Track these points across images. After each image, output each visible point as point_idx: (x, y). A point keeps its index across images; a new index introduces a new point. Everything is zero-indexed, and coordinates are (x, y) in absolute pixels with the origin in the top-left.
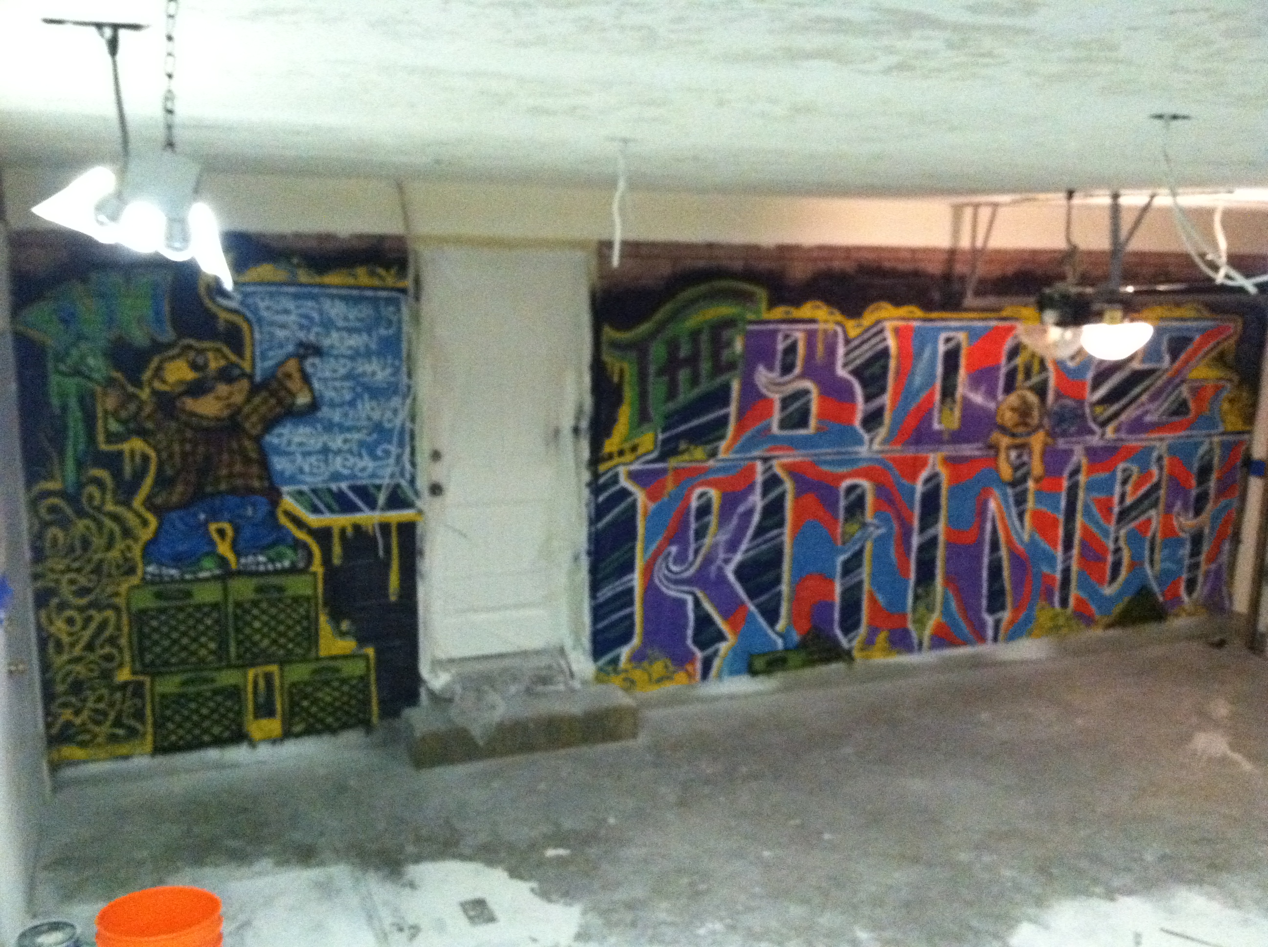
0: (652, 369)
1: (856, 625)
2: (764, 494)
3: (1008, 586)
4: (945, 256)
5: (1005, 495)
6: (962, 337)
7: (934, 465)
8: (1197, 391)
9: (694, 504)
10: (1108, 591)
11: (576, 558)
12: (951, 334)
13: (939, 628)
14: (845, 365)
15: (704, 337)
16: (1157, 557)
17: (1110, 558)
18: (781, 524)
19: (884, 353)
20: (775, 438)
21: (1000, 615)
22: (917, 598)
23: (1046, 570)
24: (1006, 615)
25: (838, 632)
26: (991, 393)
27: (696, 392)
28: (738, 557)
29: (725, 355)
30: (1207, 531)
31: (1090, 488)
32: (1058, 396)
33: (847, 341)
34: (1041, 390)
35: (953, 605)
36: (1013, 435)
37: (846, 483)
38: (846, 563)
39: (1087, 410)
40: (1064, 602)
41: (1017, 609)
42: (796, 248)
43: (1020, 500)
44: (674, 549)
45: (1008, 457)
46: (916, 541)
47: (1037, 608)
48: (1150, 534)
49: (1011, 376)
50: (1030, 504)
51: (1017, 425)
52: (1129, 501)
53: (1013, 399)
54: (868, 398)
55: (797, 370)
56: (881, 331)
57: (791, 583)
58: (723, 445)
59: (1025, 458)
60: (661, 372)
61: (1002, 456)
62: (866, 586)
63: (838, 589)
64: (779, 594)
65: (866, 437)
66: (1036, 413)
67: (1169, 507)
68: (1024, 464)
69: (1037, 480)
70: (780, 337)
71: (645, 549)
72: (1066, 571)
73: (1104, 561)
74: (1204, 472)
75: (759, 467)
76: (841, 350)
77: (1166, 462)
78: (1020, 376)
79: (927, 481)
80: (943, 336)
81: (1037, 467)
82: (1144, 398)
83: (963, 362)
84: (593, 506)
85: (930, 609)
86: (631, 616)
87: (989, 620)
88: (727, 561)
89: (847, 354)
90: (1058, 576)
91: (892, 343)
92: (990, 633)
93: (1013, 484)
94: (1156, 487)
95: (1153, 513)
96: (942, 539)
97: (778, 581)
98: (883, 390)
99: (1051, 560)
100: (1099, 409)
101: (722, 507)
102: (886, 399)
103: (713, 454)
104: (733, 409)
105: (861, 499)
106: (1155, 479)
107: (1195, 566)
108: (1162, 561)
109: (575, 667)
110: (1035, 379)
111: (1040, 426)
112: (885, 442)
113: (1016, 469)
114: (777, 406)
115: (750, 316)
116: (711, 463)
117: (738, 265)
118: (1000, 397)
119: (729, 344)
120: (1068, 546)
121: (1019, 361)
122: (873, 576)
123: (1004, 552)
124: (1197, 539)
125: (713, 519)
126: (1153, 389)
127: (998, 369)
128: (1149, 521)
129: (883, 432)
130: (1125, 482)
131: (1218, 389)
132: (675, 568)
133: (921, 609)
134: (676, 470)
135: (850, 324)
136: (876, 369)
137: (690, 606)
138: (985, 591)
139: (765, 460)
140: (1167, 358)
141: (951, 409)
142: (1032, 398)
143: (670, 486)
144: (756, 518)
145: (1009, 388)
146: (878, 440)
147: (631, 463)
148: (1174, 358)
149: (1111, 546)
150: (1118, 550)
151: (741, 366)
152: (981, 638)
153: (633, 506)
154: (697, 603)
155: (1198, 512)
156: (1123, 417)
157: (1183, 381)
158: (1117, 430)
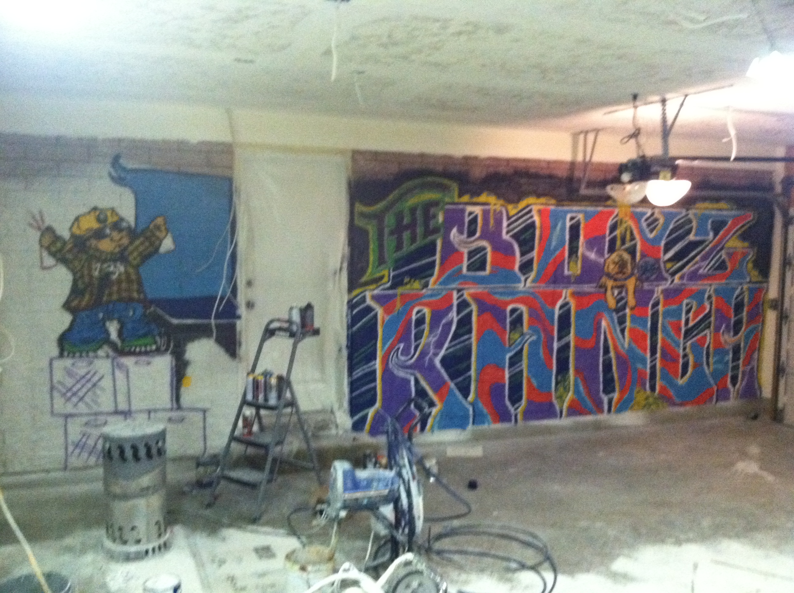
0: (386, 231)
1: (520, 399)
2: (458, 313)
3: (616, 376)
4: (567, 167)
5: (612, 318)
6: (581, 216)
7: (565, 298)
8: (731, 255)
9: (414, 318)
10: (680, 382)
11: (340, 350)
12: (574, 215)
13: (572, 401)
14: (508, 232)
15: (419, 213)
16: (711, 360)
17: (681, 361)
18: (470, 331)
19: (532, 226)
20: (465, 277)
21: (611, 395)
22: (557, 383)
23: (640, 366)
24: (616, 396)
25: (508, 403)
26: (600, 253)
27: (413, 247)
28: (442, 353)
29: (432, 224)
30: (742, 345)
31: (666, 314)
32: (643, 256)
33: (509, 218)
34: (632, 251)
35: (581, 388)
36: (615, 280)
37: (509, 308)
38: (511, 358)
39: (662, 265)
40: (653, 388)
41: (622, 392)
42: (476, 158)
43: (622, 321)
44: (402, 346)
45: (613, 294)
46: (556, 346)
47: (635, 392)
48: (706, 346)
49: (613, 242)
50: (628, 324)
51: (617, 273)
52: (691, 324)
53: (614, 256)
54: (523, 254)
55: (478, 234)
56: (530, 211)
57: (477, 370)
58: (432, 280)
59: (623, 294)
60: (392, 233)
61: (609, 293)
62: (525, 374)
63: (507, 376)
64: (470, 377)
65: (523, 278)
66: (629, 267)
67: (717, 329)
68: (622, 299)
69: (632, 309)
70: (467, 214)
71: (384, 344)
72: (653, 368)
73: (678, 362)
74: (739, 307)
75: (455, 295)
76: (505, 223)
77: (714, 299)
78: (618, 243)
79: (561, 307)
80: (569, 216)
81: (631, 301)
82: (698, 258)
83: (582, 233)
84: (349, 317)
85: (567, 390)
86: (375, 388)
87: (605, 399)
88: (436, 355)
89: (509, 225)
90: (648, 371)
91: (537, 219)
92: (606, 407)
93: (617, 310)
94: (708, 316)
95: (707, 332)
96: (572, 344)
97: (469, 368)
98: (532, 249)
99: (644, 361)
100: (669, 265)
101: (432, 319)
102: (535, 254)
103: (426, 285)
104: (438, 257)
105: (520, 317)
106: (707, 311)
107: (736, 368)
108: (715, 363)
109: (339, 421)
110: (628, 245)
111: (632, 274)
112: (533, 281)
113: (618, 302)
114: (466, 256)
115: (447, 200)
116: (424, 291)
117: (440, 168)
118: (606, 256)
119: (435, 216)
120: (653, 352)
121: (618, 232)
122: (529, 366)
123: (612, 354)
124: (736, 350)
125: (426, 327)
126: (703, 253)
127: (604, 237)
128: (705, 337)
129: (533, 275)
130: (688, 312)
131: (745, 255)
132: (403, 358)
133: (561, 389)
134: (402, 295)
135: (510, 207)
136: (527, 235)
137: (413, 383)
138: (601, 379)
139: (459, 291)
140: (711, 234)
141: (577, 262)
142: (627, 256)
143: (399, 306)
144: (454, 328)
145: (612, 250)
146: (529, 280)
147: (374, 290)
148: (716, 234)
149: (681, 352)
150: (685, 356)
151: (442, 231)
152: (599, 409)
153: (376, 316)
154: (417, 381)
155: (736, 333)
156: (685, 270)
157: (722, 249)
158: (682, 278)
